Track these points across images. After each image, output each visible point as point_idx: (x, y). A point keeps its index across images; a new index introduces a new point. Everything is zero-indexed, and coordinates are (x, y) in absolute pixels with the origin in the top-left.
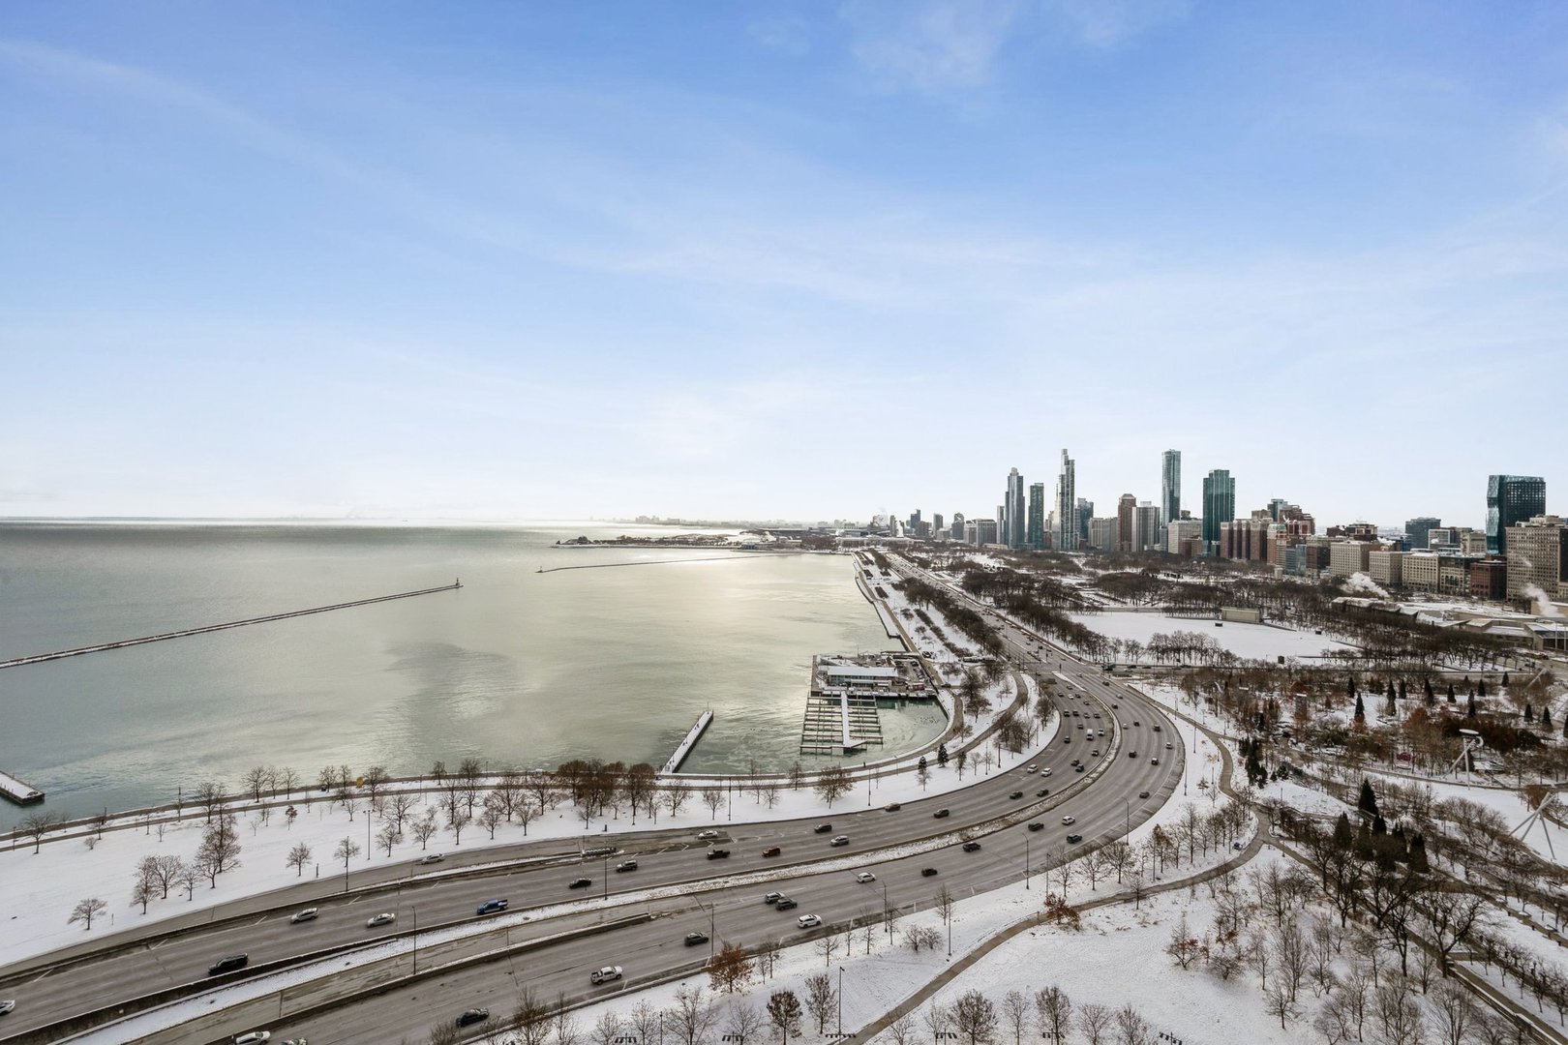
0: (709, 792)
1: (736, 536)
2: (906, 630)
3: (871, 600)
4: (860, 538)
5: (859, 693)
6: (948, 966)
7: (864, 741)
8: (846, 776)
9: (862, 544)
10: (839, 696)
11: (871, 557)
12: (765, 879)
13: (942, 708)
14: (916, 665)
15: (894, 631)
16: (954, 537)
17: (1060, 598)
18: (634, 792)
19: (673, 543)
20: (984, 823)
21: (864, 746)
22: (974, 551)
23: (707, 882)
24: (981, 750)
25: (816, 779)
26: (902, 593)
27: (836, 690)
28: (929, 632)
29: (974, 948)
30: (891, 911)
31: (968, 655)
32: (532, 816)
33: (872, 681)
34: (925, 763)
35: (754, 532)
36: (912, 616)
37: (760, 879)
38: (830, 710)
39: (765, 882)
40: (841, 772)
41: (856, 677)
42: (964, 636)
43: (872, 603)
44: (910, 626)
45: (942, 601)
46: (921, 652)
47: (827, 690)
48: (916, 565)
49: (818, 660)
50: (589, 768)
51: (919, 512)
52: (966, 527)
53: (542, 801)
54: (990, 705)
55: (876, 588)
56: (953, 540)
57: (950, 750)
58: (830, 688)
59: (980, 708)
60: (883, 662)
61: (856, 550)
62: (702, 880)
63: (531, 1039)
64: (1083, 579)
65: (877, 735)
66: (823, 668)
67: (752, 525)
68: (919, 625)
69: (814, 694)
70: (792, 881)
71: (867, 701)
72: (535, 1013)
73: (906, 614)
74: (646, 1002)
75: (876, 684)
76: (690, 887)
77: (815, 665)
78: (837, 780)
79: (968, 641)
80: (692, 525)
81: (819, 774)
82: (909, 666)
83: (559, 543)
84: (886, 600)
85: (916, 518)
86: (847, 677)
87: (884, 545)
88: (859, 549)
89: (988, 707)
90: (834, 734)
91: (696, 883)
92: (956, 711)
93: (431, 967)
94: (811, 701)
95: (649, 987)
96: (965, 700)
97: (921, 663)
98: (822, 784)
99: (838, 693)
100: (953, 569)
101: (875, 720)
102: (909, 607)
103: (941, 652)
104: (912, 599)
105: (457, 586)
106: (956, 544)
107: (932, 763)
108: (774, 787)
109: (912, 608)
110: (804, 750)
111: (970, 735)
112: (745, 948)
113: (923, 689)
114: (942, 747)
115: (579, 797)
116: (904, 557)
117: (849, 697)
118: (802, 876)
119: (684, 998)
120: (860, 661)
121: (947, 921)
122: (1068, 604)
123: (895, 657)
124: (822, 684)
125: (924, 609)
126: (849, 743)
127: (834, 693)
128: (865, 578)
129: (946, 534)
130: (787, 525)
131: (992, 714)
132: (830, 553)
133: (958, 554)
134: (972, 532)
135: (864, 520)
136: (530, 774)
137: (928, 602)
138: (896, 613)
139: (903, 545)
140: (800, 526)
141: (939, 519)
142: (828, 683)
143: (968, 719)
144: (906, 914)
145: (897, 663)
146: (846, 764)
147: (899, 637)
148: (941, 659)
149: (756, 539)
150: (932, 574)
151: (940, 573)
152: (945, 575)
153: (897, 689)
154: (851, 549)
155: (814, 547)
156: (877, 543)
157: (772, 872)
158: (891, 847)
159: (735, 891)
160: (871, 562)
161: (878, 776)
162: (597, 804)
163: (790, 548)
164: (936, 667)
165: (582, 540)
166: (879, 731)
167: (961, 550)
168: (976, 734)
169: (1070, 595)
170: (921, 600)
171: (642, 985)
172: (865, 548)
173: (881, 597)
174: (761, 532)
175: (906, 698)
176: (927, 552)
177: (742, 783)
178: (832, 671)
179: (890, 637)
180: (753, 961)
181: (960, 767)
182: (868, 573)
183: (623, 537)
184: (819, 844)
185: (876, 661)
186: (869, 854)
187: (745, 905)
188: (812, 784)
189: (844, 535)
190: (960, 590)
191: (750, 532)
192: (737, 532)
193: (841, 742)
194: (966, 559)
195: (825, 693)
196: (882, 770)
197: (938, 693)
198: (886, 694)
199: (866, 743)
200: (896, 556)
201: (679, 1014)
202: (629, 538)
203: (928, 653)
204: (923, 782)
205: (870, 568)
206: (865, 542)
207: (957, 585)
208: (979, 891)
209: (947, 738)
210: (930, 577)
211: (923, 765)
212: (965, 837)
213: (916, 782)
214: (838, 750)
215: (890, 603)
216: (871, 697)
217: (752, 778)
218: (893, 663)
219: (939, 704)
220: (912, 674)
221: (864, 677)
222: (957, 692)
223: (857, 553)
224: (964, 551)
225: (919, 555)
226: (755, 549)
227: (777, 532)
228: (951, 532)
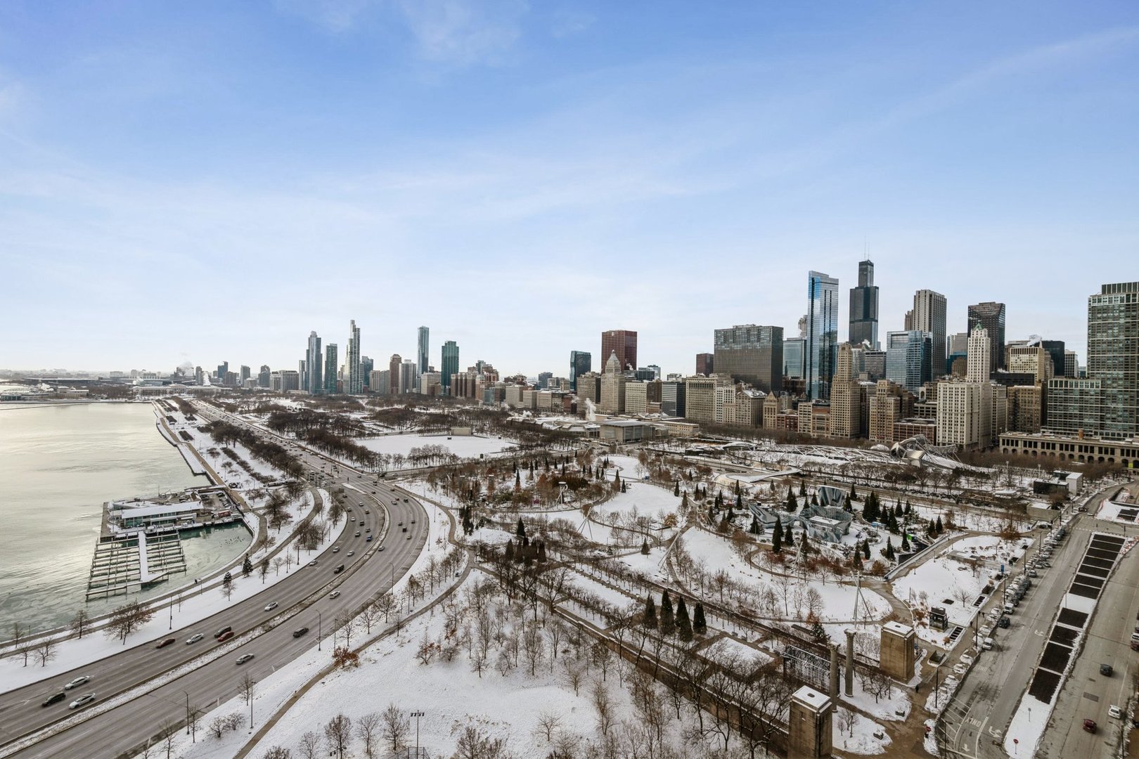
2: (212, 467)
3: (175, 443)
4: (162, 387)
5: (159, 530)
6: (250, 737)
7: (165, 572)
8: (144, 609)
9: (164, 392)
10: (137, 536)
11: (175, 404)
12: (35, 740)
13: (247, 528)
14: (223, 495)
15: (199, 468)
16: (260, 384)
17: (348, 429)
20: (284, 612)
21: (165, 577)
22: (279, 396)
24: (282, 555)
25: (107, 621)
26: (209, 435)
27: (132, 532)
28: (235, 466)
29: (274, 713)
30: (193, 715)
31: (272, 481)
33: (175, 517)
34: (230, 577)
35: (20, 382)
36: (218, 454)
37: (28, 743)
38: (125, 551)
39: (35, 744)
40: (137, 607)
41: (157, 516)
42: (269, 466)
43: (175, 446)
44: (216, 464)
45: (248, 439)
46: (227, 484)
47: (121, 533)
48: (223, 409)
49: (110, 506)
51: (226, 364)
52: (272, 377)
54: (291, 517)
55: (180, 433)
56: (260, 388)
57: (254, 560)
58: (124, 531)
59: (283, 522)
60: (188, 497)
61: (157, 398)
64: (366, 414)
65: (181, 564)
66: (116, 513)
68: (225, 461)
69: (104, 540)
70: (74, 729)
71: (169, 536)
73: (213, 453)
75: (179, 519)
77: (106, 512)
78: (132, 616)
79: (273, 469)
81: (110, 616)
82: (215, 497)
84: (191, 442)
85: (223, 369)
86: (145, 517)
87: (189, 393)
88: (161, 397)
89: (290, 519)
90: (129, 573)
92: (261, 528)
94: (100, 548)
96: (269, 518)
97: (228, 494)
98: (114, 624)
99: (136, 534)
100: (259, 411)
101: (178, 551)
102: (216, 446)
103: (247, 481)
104: (219, 439)
106: (262, 391)
107: (237, 575)
108: (47, 644)
109: (219, 447)
110: (91, 597)
111: (273, 544)
113: (228, 515)
114: (247, 560)
116: (211, 403)
117: (148, 535)
118: (89, 719)
120: (161, 500)
121: (250, 701)
122: (354, 433)
123: (199, 492)
124: (115, 529)
125: (231, 447)
126: (146, 578)
127: (129, 535)
128: (167, 423)
129: (253, 383)
130: (69, 375)
131: (293, 524)
132: (126, 402)
133: (264, 399)
134: (277, 382)
135: (168, 370)
137: (235, 440)
138: (202, 453)
139: (210, 393)
140: (87, 375)
141: (246, 370)
142: (123, 526)
143: (271, 533)
144: (209, 711)
145: (202, 497)
146: (142, 598)
147: (204, 474)
148: (246, 488)
149: (24, 390)
150: (239, 417)
151: (247, 415)
152: (252, 417)
153: (202, 519)
154: (151, 397)
155: (105, 396)
156: (182, 391)
157: (46, 730)
158: (193, 659)
160: (175, 409)
161: (180, 600)
163: (73, 398)
164: (243, 495)
166: (183, 560)
167: (267, 396)
168: (278, 543)
169: (356, 426)
170: (228, 439)
172: (168, 396)
173: (186, 439)
174: (35, 382)
175: (213, 525)
176: (234, 398)
178: (126, 514)
179: (195, 474)
181: (264, 572)
182: (171, 419)
184: (111, 682)
185: (178, 498)
186: (170, 672)
188: (102, 627)
189: (142, 384)
190: (265, 428)
191: (14, 382)
193: (139, 579)
194: (272, 403)
195: (118, 536)
196: (184, 594)
197: (243, 516)
198: (190, 526)
199: (168, 574)
200: (202, 403)
203: (234, 484)
204: (229, 593)
205: (174, 414)
206: (168, 391)
207: (263, 425)
208: (277, 668)
209: (253, 551)
210: (237, 420)
211: (228, 580)
212: (266, 628)
213: (221, 595)
214: (134, 587)
215: (194, 444)
216: (174, 531)
217: (17, 642)
218: (198, 497)
219: (244, 525)
220: (218, 504)
221: (166, 515)
222: (261, 512)
223: (158, 401)
224: (269, 396)
225: (227, 401)
226: (24, 399)
227: (55, 381)
228: (258, 381)
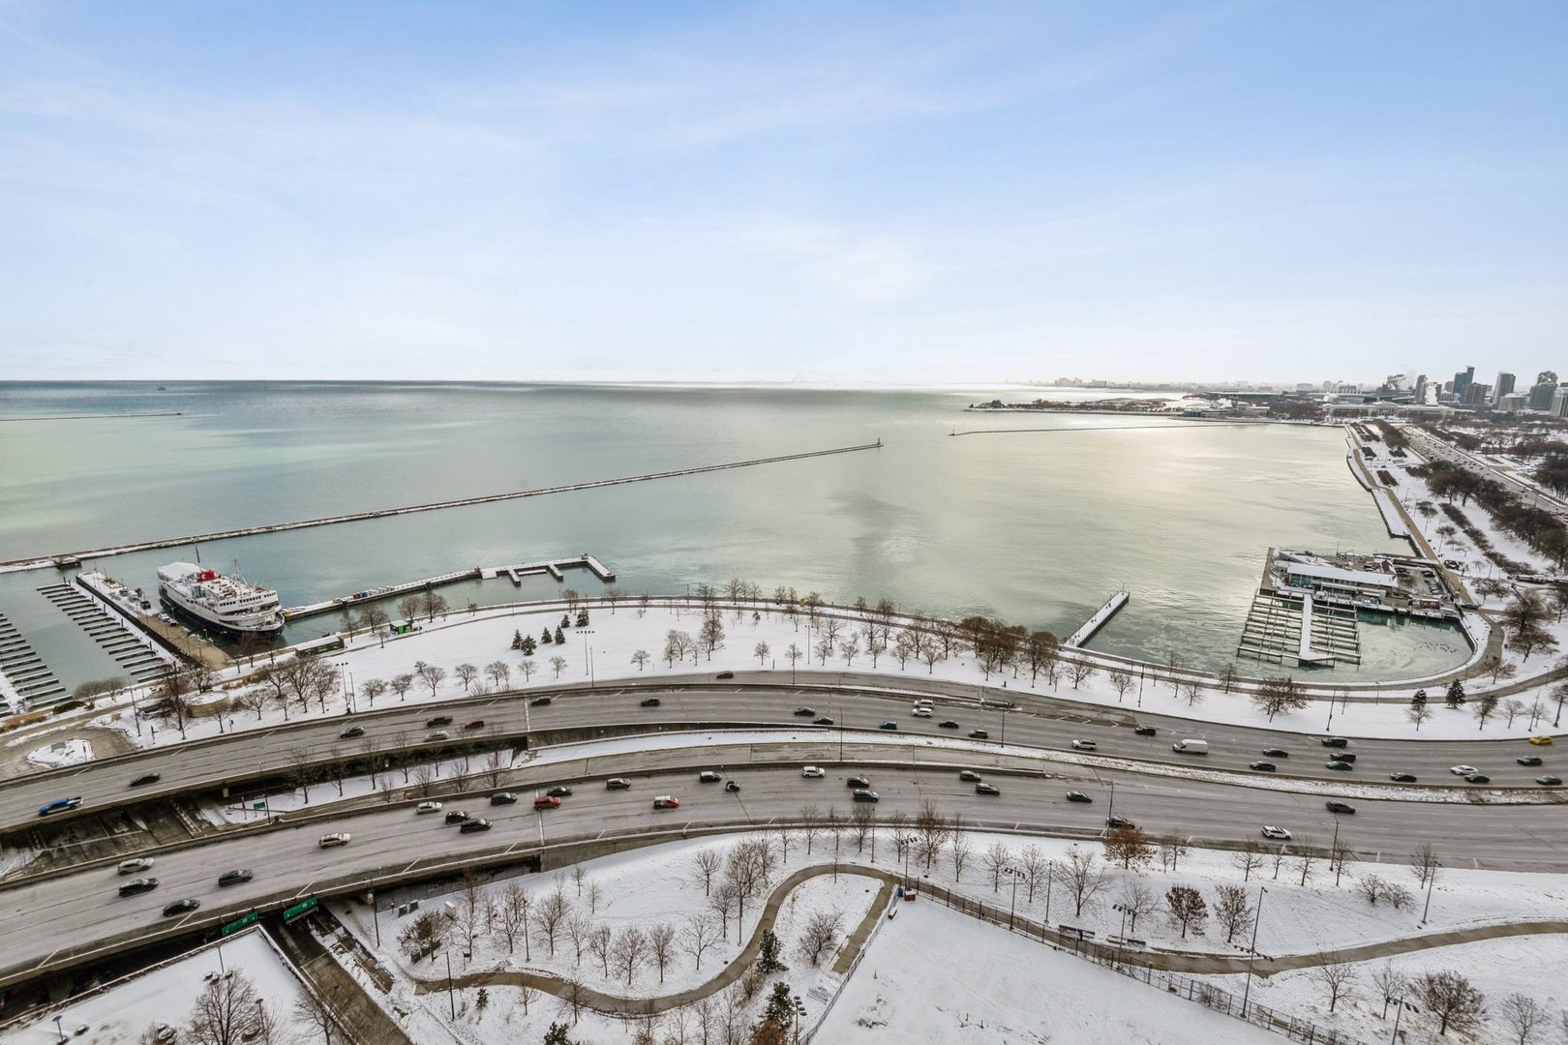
0: (1117, 674)
1: (1177, 401)
2: (1421, 529)
3: (1369, 486)
4: (1363, 406)
5: (1330, 600)
6: (1418, 934)
7: (1330, 656)
8: (1299, 691)
9: (1365, 413)
10: (1302, 599)
11: (1375, 430)
12: (1176, 774)
13: (1466, 636)
14: (1431, 575)
15: (1400, 528)
16: (1532, 406)
18: (1035, 657)
19: (1097, 408)
20: (1511, 789)
21: (1331, 663)
23: (1109, 759)
24: (1527, 699)
25: (1255, 687)
26: (1423, 481)
27: (1297, 592)
28: (1460, 535)
29: (1465, 926)
30: (1342, 852)
31: (1526, 572)
32: (937, 658)
33: (1355, 588)
34: (1424, 698)
35: (1201, 397)
36: (1434, 512)
37: (1171, 773)
38: (1286, 613)
39: (1176, 777)
40: (1289, 684)
41: (1331, 580)
42: (1526, 546)
43: (1369, 490)
44: (1429, 528)
45: (1492, 496)
46: (1442, 560)
47: (1284, 590)
48: (1453, 443)
49: (1276, 553)
50: (991, 626)
51: (1471, 370)
52: (1560, 392)
53: (947, 647)
54: (1556, 643)
55: (1379, 473)
56: (1529, 411)
57: (1469, 687)
58: (1288, 588)
59: (1536, 646)
60: (1376, 567)
61: (1353, 421)
62: (1103, 756)
63: (931, 841)
65: (1353, 653)
66: (1282, 564)
67: (1200, 387)
68: (1444, 525)
69: (1264, 592)
70: (1212, 785)
71: (1343, 611)
72: (935, 822)
73: (1425, 509)
74: (1036, 847)
75: (1361, 592)
76: (1089, 759)
77: (1271, 559)
78: (1284, 694)
79: (1531, 553)
80: (1122, 387)
81: (1260, 683)
82: (1418, 576)
83: (972, 406)
84: (1393, 488)
85: (1463, 380)
86: (1315, 578)
87: (1402, 415)
88: (1358, 420)
89: (1551, 646)
90: (1287, 641)
91: (1095, 758)
92: (1490, 643)
93: (853, 758)
94: (1259, 600)
95: (1041, 836)
96: (1510, 632)
97: (1440, 576)
98: (1263, 694)
99: (1301, 596)
100: (1521, 452)
101: (1352, 635)
102: (1432, 499)
103: (1478, 563)
104: (1438, 489)
105: (878, 445)
106: (1534, 417)
107: (1436, 700)
108: (1197, 685)
109: (1437, 502)
110: (1242, 652)
111: (1510, 676)
112: (1146, 833)
113: (1437, 607)
114: (1456, 684)
115: (980, 651)
116: (1434, 432)
117: (1315, 602)
118: (1224, 784)
119: (1076, 857)
120: (1340, 561)
121: (1427, 885)
123: (1395, 562)
124: (1278, 582)
125: (1457, 504)
126: (1307, 654)
127: (1293, 594)
128: (1363, 456)
129: (1519, 402)
130: (1250, 388)
131: (1556, 656)
132: (1311, 424)
133: (1535, 431)
135: (1374, 381)
136: (936, 621)
137: (1467, 495)
138: (1408, 507)
139: (1436, 416)
140: (1269, 389)
141: (1507, 381)
142: (1287, 582)
143: (1508, 656)
144: (1364, 861)
145: (1399, 570)
146: (1300, 677)
147: (1407, 537)
148: (1474, 573)
149: (1204, 405)
150: (1481, 458)
151: (1497, 457)
152: (1505, 460)
153: (1394, 602)
154: (1346, 420)
155: (1288, 416)
156: (1391, 412)
157: (1186, 770)
158: (1353, 782)
159: (1139, 777)
160: (1377, 438)
161: (1345, 700)
162: (997, 661)
163: (1251, 416)
164: (1466, 583)
165: (996, 404)
166: (1357, 649)
167: (1542, 426)
168: (1520, 677)
170: (1454, 492)
171: (1034, 832)
172: (1369, 418)
173: (1386, 483)
174: (1214, 397)
175: (1408, 615)
176: (1477, 426)
177: (1158, 672)
178: (1293, 568)
179: (1393, 536)
180: (1155, 848)
181: (1484, 713)
182: (1369, 452)
183: (1040, 401)
184: (1251, 756)
185: (1365, 564)
186: (1320, 783)
187: (1150, 792)
188: (1250, 692)
189: (1335, 401)
190: (1528, 482)
191: (1197, 396)
192: (1178, 396)
193: (1297, 653)
194: (1550, 439)
195: (1280, 592)
196: (1352, 694)
197: (1462, 616)
198: (1374, 606)
199: (1334, 659)
200: (1419, 431)
201: (1069, 869)
202: (1046, 402)
203: (1454, 563)
204: (1418, 720)
205: (1373, 445)
206: (1370, 411)
207: (1524, 475)
208: (1484, 866)
209: (1469, 674)
210: (1477, 463)
211: (1420, 700)
212: (1475, 799)
213: (1406, 718)
214: (1289, 659)
215: (1399, 493)
216: (1350, 607)
217: (1171, 670)
218: (1392, 569)
219: (1461, 629)
220: (1421, 586)
221: (1342, 582)
222: (1497, 618)
223: (1354, 425)
224: (1547, 427)
225: (1462, 430)
226: (1204, 416)
227: (1235, 395)
228: (1528, 399)
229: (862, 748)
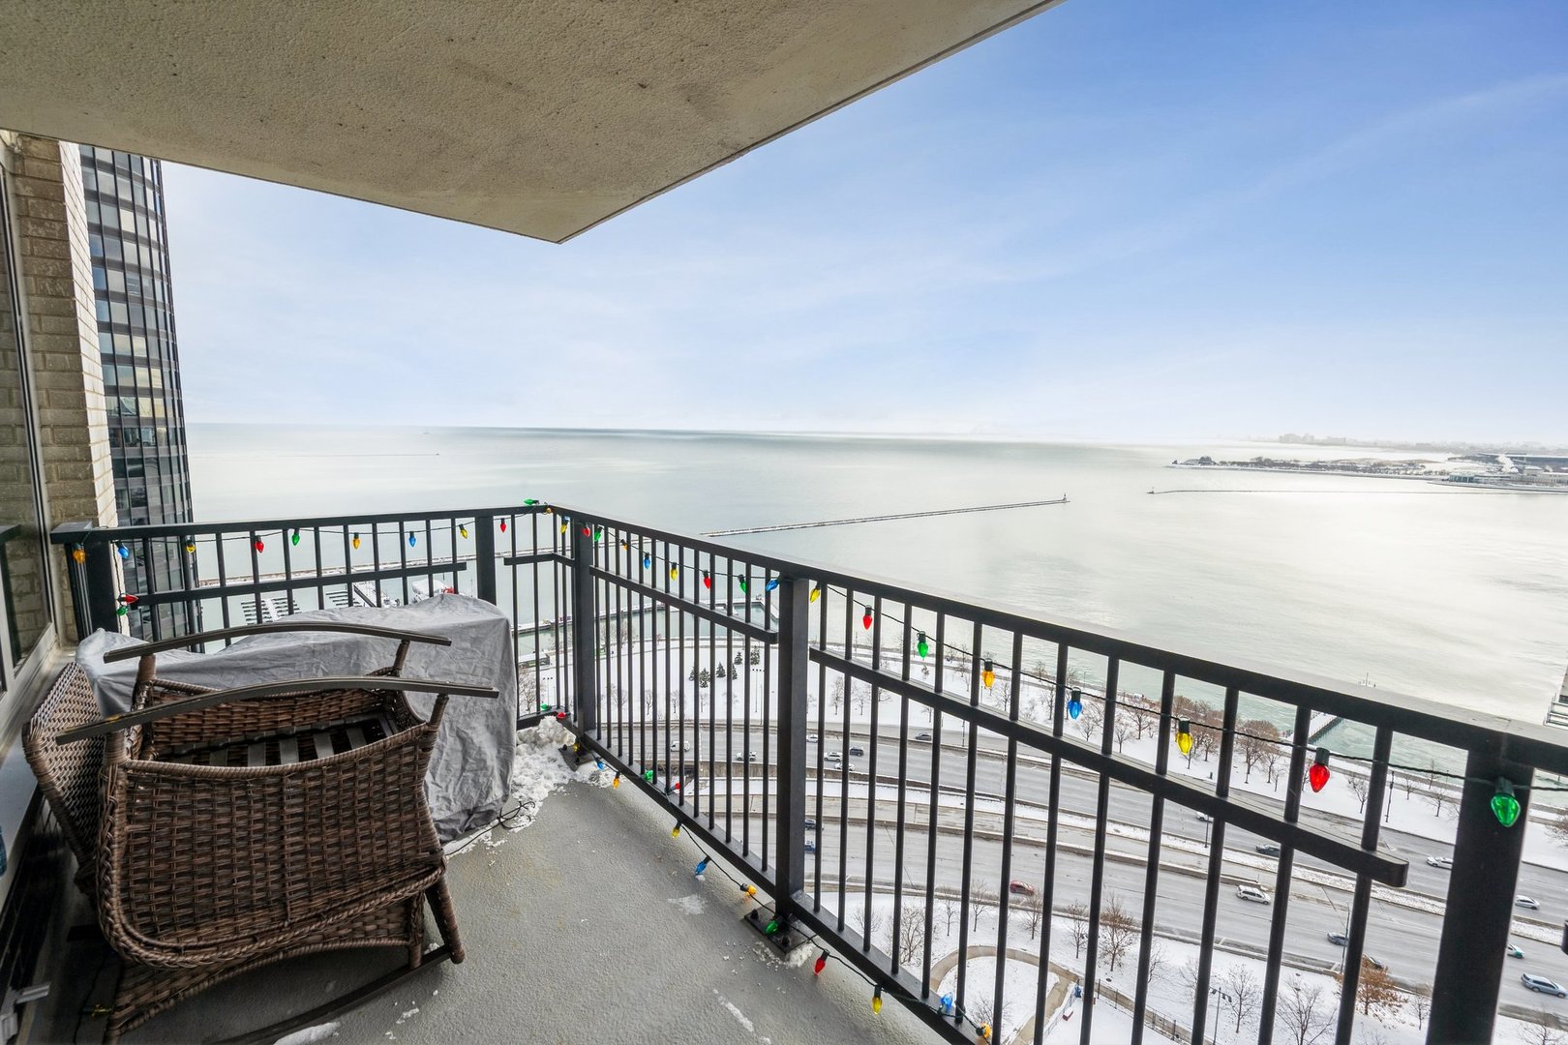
0: (1356, 780)
1: (1441, 462)
18: (1251, 749)
19: (1333, 468)
23: (1344, 880)
25: (1554, 817)
32: (1128, 737)
35: (1475, 459)
37: (1429, 908)
50: (1195, 708)
53: (1140, 727)
62: (1336, 875)
63: (1116, 941)
67: (1472, 448)
69: (1564, 699)
72: (1121, 920)
74: (1246, 969)
76: (1319, 877)
80: (1366, 445)
83: (1175, 462)
91: (1327, 876)
94: (1557, 709)
95: (1253, 957)
105: (1064, 501)
112: (1393, 975)
119: (1298, 990)
130: (1543, 450)
136: (1128, 696)
149: (1479, 468)
159: (1385, 906)
162: (1202, 747)
163: (1546, 484)
165: (1205, 461)
171: (1244, 951)
177: (1413, 784)
180: (1405, 996)
183: (1260, 458)
187: (1399, 927)
188: (1545, 822)
191: (1467, 458)
192: (1443, 457)
201: (1289, 1002)
202: (1268, 460)
226: (1477, 482)
227: (1522, 458)
229: (1039, 825)
